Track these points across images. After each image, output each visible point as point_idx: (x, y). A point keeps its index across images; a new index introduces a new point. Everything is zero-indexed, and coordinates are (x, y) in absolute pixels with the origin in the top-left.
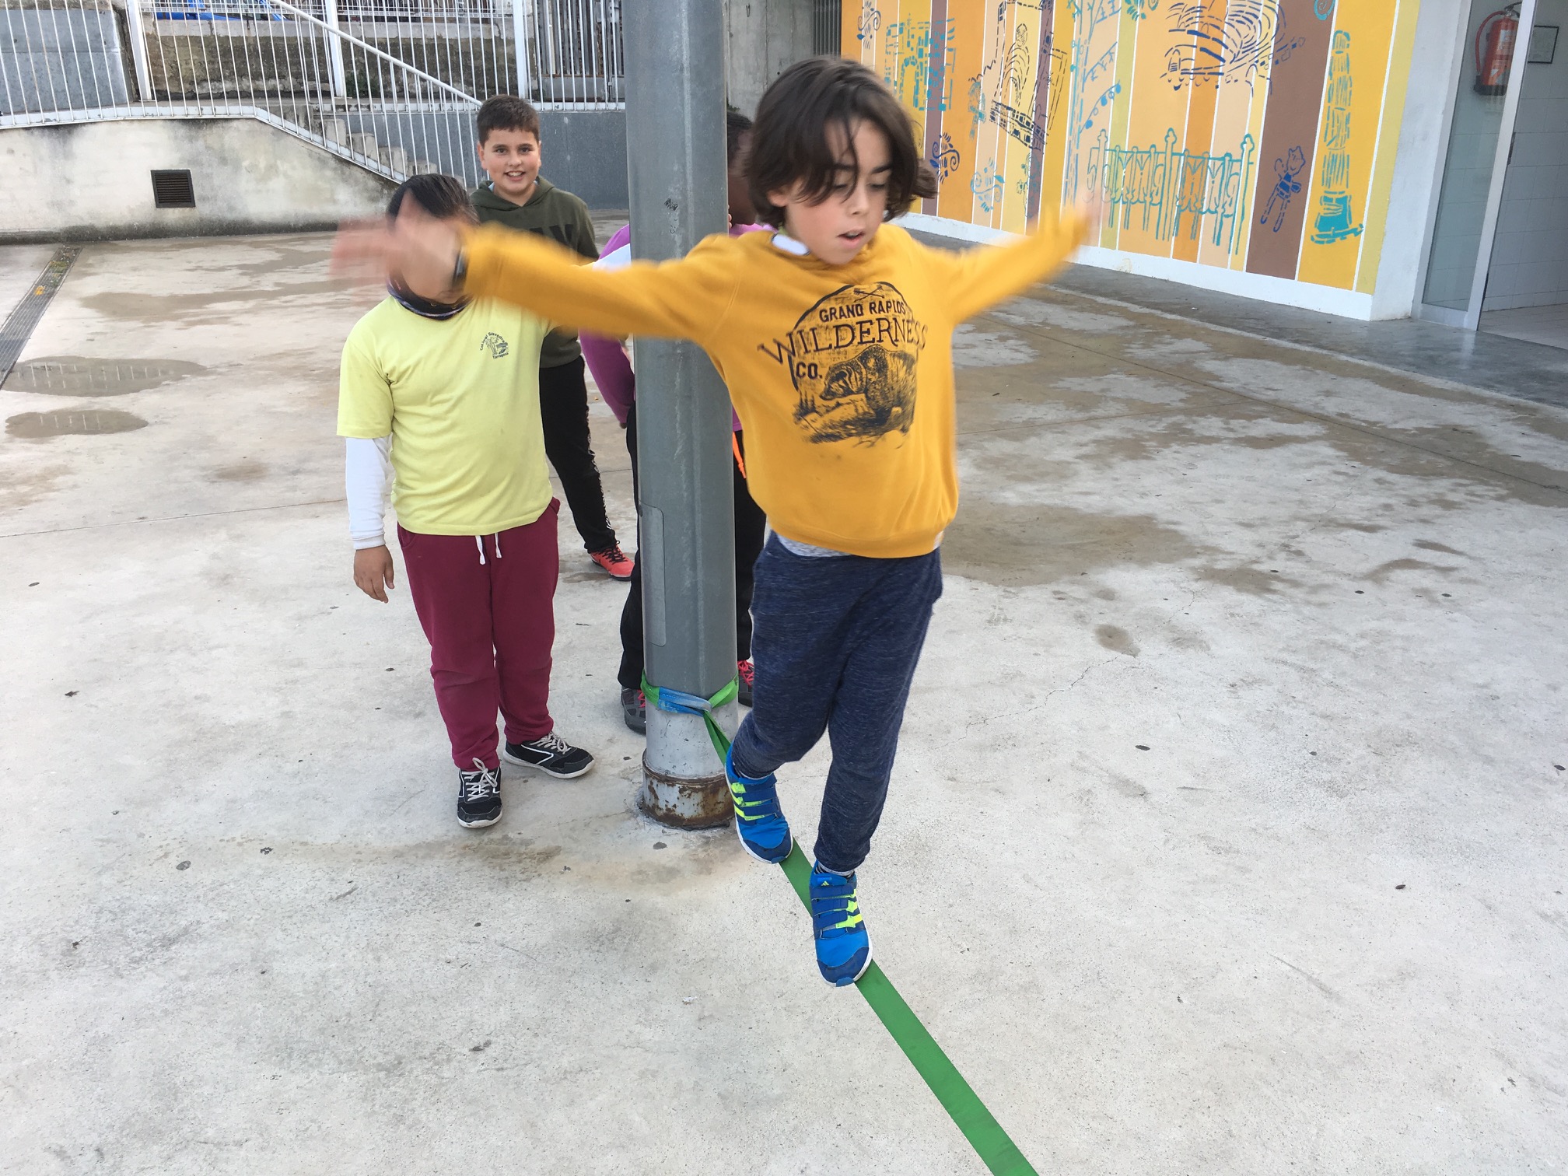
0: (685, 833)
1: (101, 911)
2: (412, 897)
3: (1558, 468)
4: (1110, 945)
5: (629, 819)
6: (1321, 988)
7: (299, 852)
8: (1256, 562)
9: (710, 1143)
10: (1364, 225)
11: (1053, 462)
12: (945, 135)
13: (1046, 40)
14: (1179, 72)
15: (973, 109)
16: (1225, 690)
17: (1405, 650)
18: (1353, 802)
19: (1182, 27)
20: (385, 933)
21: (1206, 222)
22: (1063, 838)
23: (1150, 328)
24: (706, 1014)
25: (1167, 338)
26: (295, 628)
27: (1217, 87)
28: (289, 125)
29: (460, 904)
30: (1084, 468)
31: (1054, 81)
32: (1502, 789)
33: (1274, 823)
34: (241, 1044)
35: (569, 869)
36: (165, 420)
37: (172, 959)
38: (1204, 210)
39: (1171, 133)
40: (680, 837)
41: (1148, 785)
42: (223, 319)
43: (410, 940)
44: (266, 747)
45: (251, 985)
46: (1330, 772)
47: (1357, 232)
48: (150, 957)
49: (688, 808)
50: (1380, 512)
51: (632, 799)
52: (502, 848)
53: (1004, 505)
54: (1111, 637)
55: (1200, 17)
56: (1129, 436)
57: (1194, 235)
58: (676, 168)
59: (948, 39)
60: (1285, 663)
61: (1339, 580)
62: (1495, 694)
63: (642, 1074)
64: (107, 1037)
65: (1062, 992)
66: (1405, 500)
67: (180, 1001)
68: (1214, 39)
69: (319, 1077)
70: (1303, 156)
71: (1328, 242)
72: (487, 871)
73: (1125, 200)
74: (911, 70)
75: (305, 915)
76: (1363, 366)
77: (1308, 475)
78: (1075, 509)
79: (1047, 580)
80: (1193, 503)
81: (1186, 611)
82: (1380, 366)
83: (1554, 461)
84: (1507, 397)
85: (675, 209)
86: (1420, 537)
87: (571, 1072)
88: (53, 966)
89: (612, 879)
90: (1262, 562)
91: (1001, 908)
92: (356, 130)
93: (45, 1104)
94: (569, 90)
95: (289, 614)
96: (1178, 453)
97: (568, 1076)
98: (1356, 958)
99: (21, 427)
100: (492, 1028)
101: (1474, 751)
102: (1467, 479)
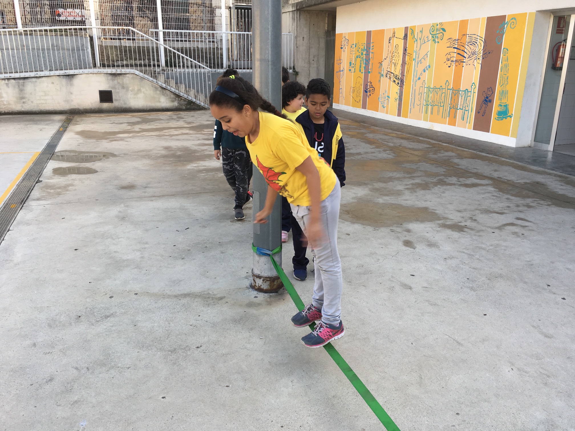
0: (264, 294)
1: (87, 308)
2: (180, 308)
3: (571, 196)
4: (393, 329)
5: (247, 289)
6: (457, 343)
7: (146, 295)
8: (460, 222)
9: (265, 373)
10: (513, 114)
11: (396, 190)
12: (370, 82)
13: (405, 50)
14: (450, 61)
15: (380, 73)
16: (442, 260)
17: (505, 250)
18: (478, 293)
19: (451, 46)
20: (171, 317)
21: (459, 113)
22: (383, 299)
23: (437, 148)
25: (442, 151)
26: (145, 233)
27: (463, 66)
28: (146, 76)
29: (194, 310)
30: (407, 192)
31: (408, 64)
32: (527, 291)
33: (451, 298)
34: (129, 343)
35: (227, 302)
36: (104, 171)
37: (108, 321)
38: (458, 108)
39: (447, 82)
41: (412, 286)
42: (122, 139)
43: (179, 319)
44: (136, 266)
45: (131, 329)
46: (472, 284)
47: (511, 117)
48: (102, 320)
49: (265, 286)
50: (506, 208)
51: (248, 284)
52: (208, 296)
53: (378, 203)
54: (408, 243)
56: (424, 182)
57: (455, 117)
59: (372, 49)
60: (464, 252)
61: (487, 229)
62: (532, 263)
63: (246, 356)
64: (89, 340)
65: (376, 340)
66: (515, 205)
67: (111, 332)
68: (462, 50)
69: (151, 353)
70: (492, 90)
71: (501, 120)
72: (202, 301)
73: (431, 105)
74: (359, 60)
75: (148, 311)
76: (510, 162)
77: (483, 196)
78: (402, 205)
79: (388, 226)
80: (442, 204)
81: (434, 236)
82: (516, 162)
83: (570, 194)
84: (558, 173)
86: (518, 216)
88: (73, 322)
89: (241, 306)
90: (462, 223)
91: (360, 317)
92: (168, 78)
93: (72, 356)
94: (241, 65)
95: (143, 229)
96: (440, 188)
97: (224, 355)
98: (470, 335)
99: (57, 171)
100: (202, 342)
101: (521, 280)
102: (538, 199)
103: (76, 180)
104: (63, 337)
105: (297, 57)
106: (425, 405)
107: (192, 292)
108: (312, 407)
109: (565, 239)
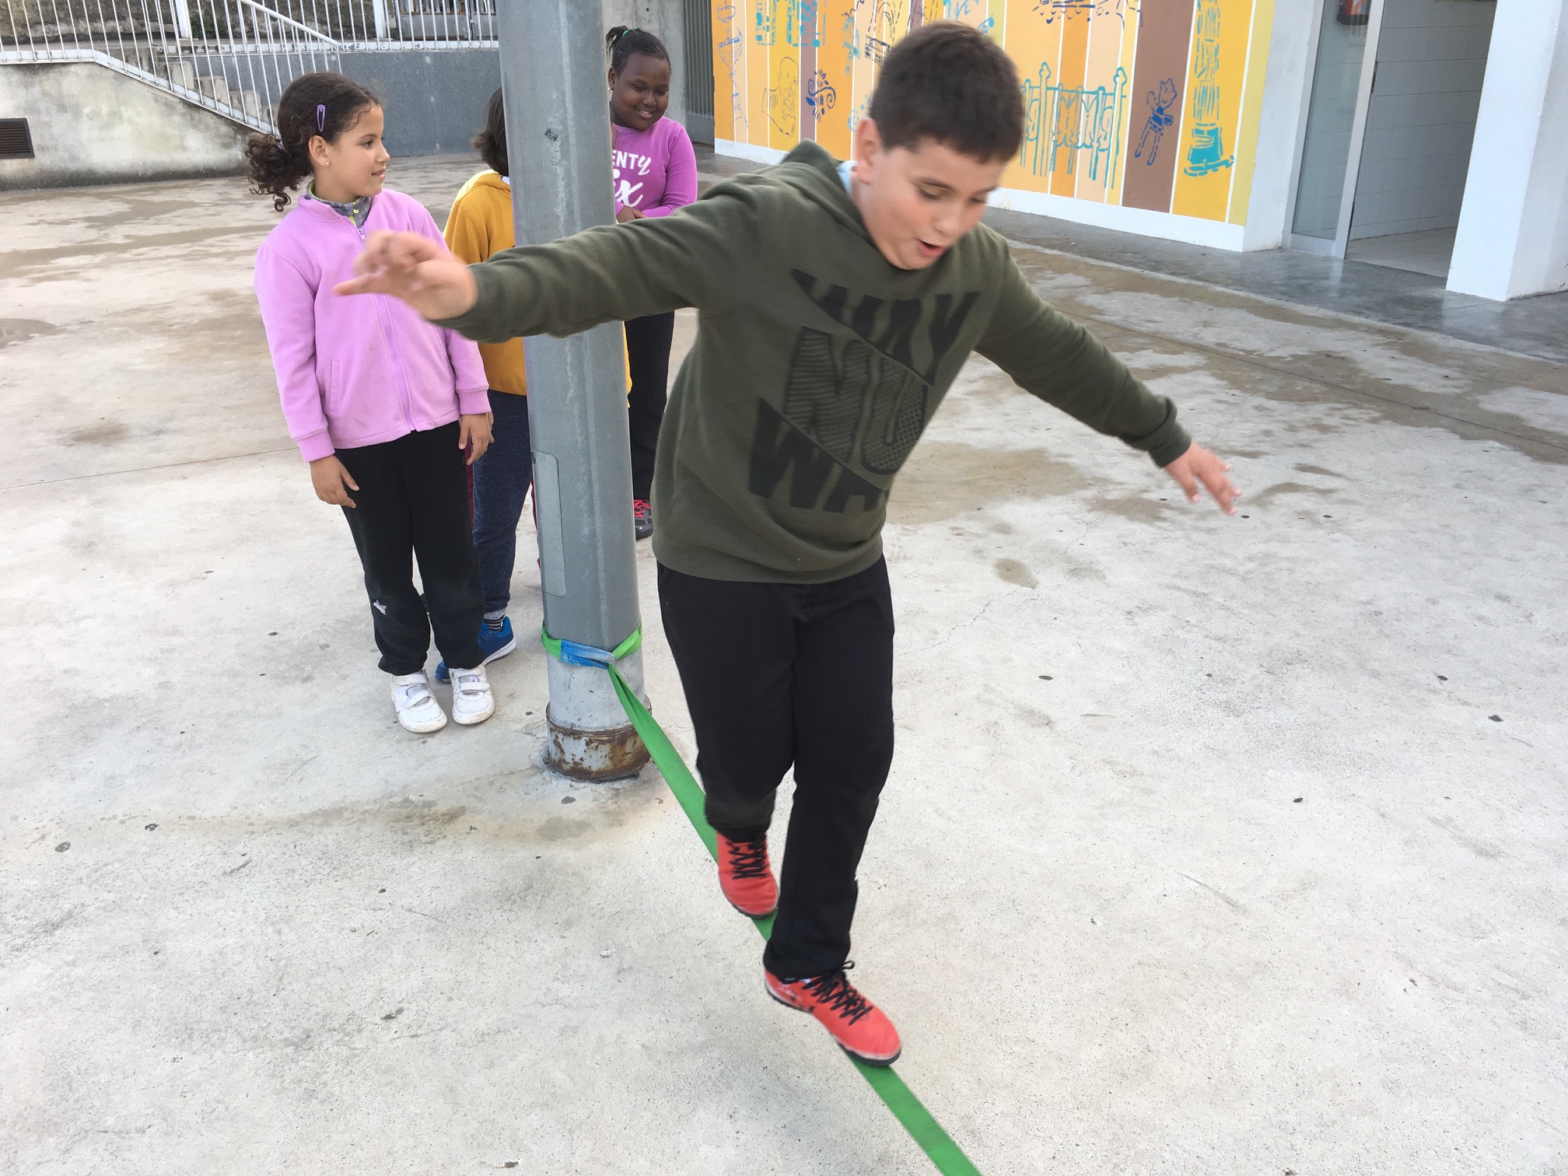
0: (593, 786)
2: (311, 866)
3: (1427, 390)
4: (1024, 873)
5: (535, 775)
6: (1227, 902)
7: (186, 827)
8: (1146, 491)
9: (636, 1095)
10: (1235, 157)
12: (821, 72)
14: (1051, 4)
15: (848, 45)
16: (1122, 617)
17: (1291, 571)
18: (1249, 720)
20: (284, 905)
21: (1082, 158)
22: (972, 770)
23: (1031, 264)
24: (625, 966)
25: (1049, 273)
26: (168, 595)
27: (1089, 20)
28: (132, 69)
29: (362, 870)
30: (974, 404)
32: (1388, 701)
33: (1173, 746)
34: (137, 1028)
35: (475, 829)
36: (16, 382)
37: (56, 945)
38: (1080, 144)
39: (1045, 67)
40: (589, 790)
41: (1053, 714)
42: (71, 274)
43: (312, 910)
44: (144, 720)
45: (143, 967)
46: (1226, 692)
47: (1228, 164)
48: (33, 943)
49: (596, 761)
50: (1261, 438)
51: (537, 754)
52: (404, 812)
54: (1010, 570)
57: (1071, 170)
58: (554, 96)
60: (1178, 588)
62: (1378, 610)
63: (563, 1031)
65: (979, 921)
66: (1283, 425)
67: (68, 987)
69: (223, 1057)
70: (1173, 87)
71: (1200, 174)
72: (388, 834)
74: (783, 5)
75: (197, 891)
76: (1238, 296)
77: (1191, 404)
78: (968, 446)
79: (944, 517)
80: (1082, 435)
81: (1081, 541)
82: (1254, 296)
83: (1423, 383)
84: (1375, 322)
85: (555, 139)
86: (1300, 461)
87: (489, 1034)
89: (520, 837)
90: (1151, 491)
91: (915, 842)
92: (204, 73)
95: (161, 580)
97: (486, 1038)
98: (1260, 871)
100: (404, 995)
101: (1361, 666)
102: (1342, 403)
107: (348, 800)
109: (1447, 522)
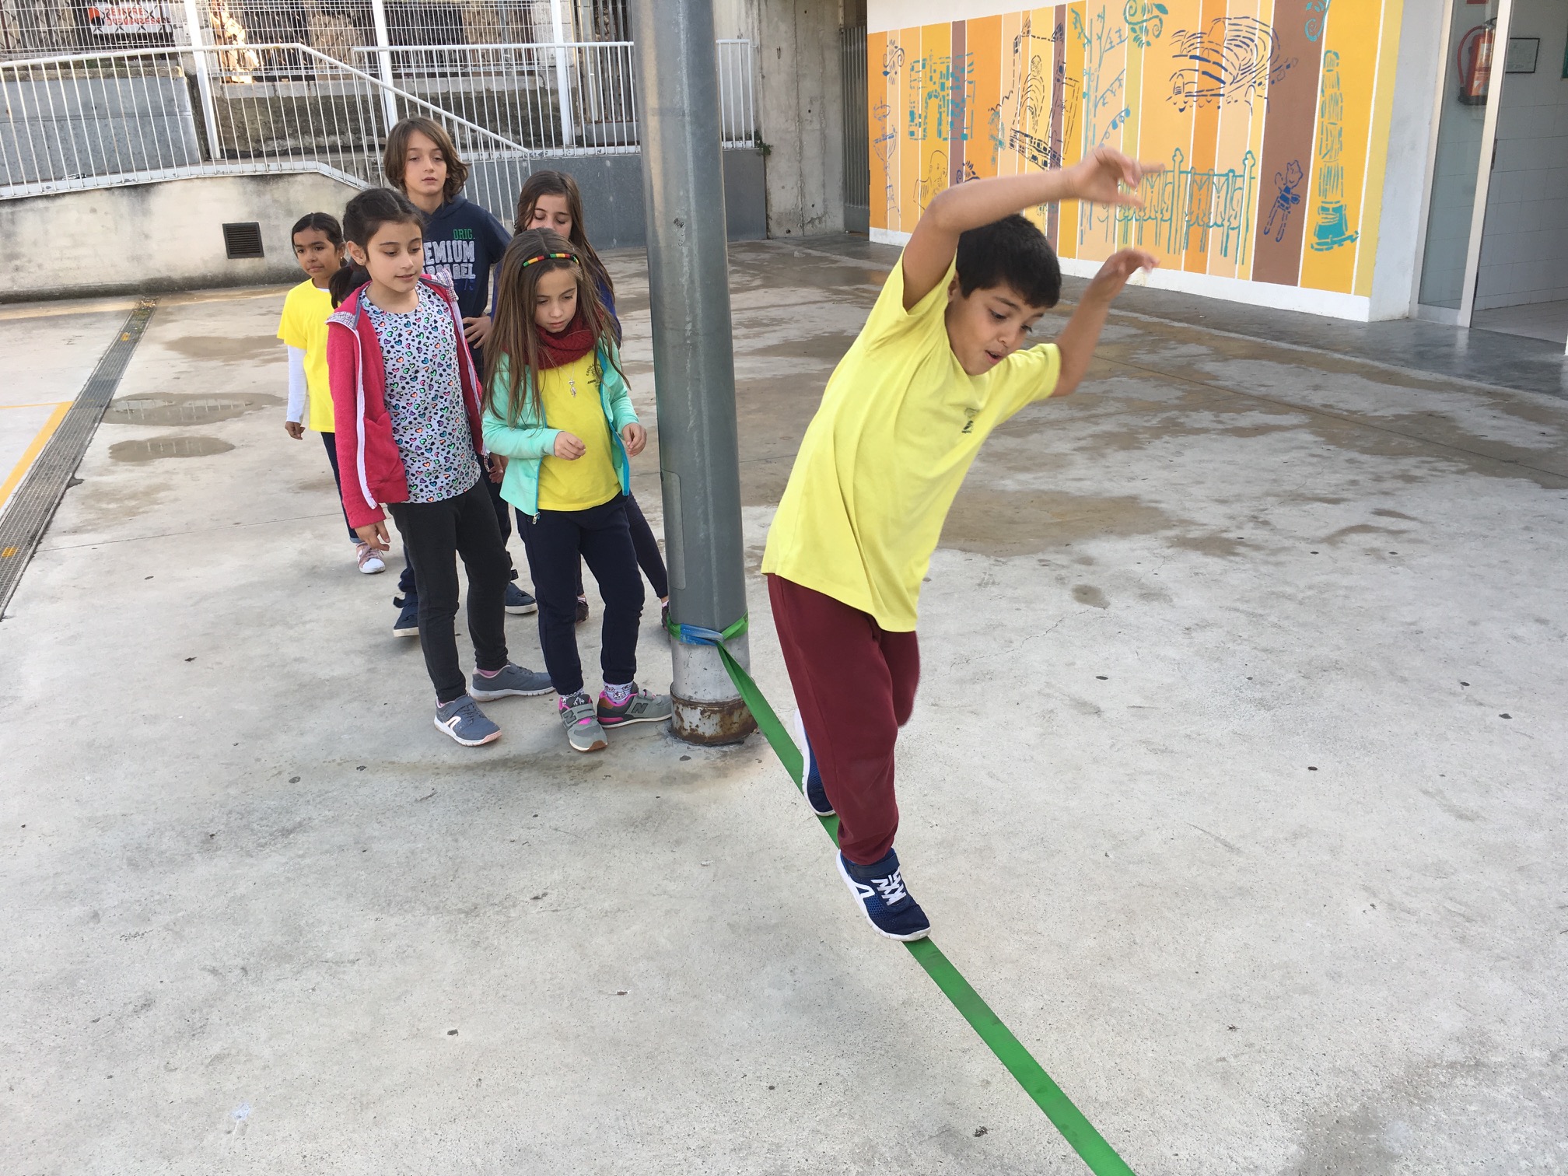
0: (707, 749)
1: (230, 812)
2: (482, 798)
3: (1521, 445)
4: (1055, 819)
5: (660, 740)
6: (1225, 845)
7: (388, 769)
8: (1226, 531)
9: (720, 955)
10: (1359, 232)
11: (1051, 455)
12: (968, 163)
13: (1060, 69)
14: (1183, 94)
15: (993, 137)
16: (1180, 632)
17: (1346, 597)
18: (1278, 713)
19: (1184, 53)
20: (460, 823)
21: (1214, 236)
22: (1024, 745)
23: (1157, 335)
24: (720, 872)
25: (1172, 344)
27: (1219, 107)
28: (350, 178)
29: (520, 802)
30: (1080, 459)
31: (1068, 108)
32: (1409, 701)
33: (1206, 731)
34: (350, 898)
35: (610, 776)
36: (250, 443)
37: (290, 844)
38: (1211, 224)
39: (1178, 152)
40: (702, 751)
41: (1102, 706)
43: (481, 827)
44: (356, 695)
45: (355, 860)
46: (1262, 692)
47: (1353, 239)
48: (273, 842)
49: (709, 728)
50: (1346, 487)
52: (555, 763)
53: (1003, 492)
54: (1086, 594)
55: (1201, 42)
56: (1124, 430)
57: (1203, 248)
58: (681, 193)
59: (969, 72)
60: (1236, 610)
61: (1297, 544)
62: (1419, 629)
63: (667, 912)
64: (243, 896)
65: (1011, 852)
66: (1370, 476)
67: (299, 872)
68: (1214, 63)
69: (413, 919)
70: (1300, 169)
71: (1327, 249)
72: (542, 779)
73: (1138, 218)
74: (934, 103)
75: (395, 812)
76: (1355, 362)
77: (1286, 458)
78: (1067, 493)
79: (1034, 551)
80: (1175, 484)
81: (1155, 572)
82: (1371, 363)
83: (1517, 440)
84: (1484, 385)
85: (681, 226)
86: (1379, 506)
87: (611, 912)
88: (196, 851)
89: (645, 783)
90: (1230, 531)
91: (967, 795)
93: (199, 941)
94: (610, 134)
95: (370, 595)
96: (1167, 443)
97: (609, 914)
98: (1259, 824)
99: (123, 452)
100: (548, 884)
101: (1392, 673)
102: (1432, 456)
103: (178, 473)
104: (171, 892)
105: (765, 106)
106: (1145, 1010)
107: (511, 755)
108: (847, 1034)
109: (1507, 559)
